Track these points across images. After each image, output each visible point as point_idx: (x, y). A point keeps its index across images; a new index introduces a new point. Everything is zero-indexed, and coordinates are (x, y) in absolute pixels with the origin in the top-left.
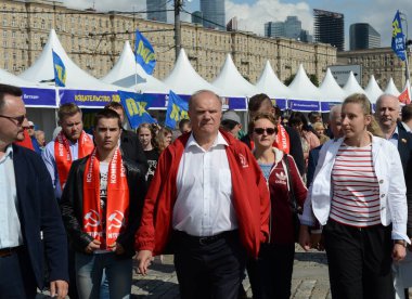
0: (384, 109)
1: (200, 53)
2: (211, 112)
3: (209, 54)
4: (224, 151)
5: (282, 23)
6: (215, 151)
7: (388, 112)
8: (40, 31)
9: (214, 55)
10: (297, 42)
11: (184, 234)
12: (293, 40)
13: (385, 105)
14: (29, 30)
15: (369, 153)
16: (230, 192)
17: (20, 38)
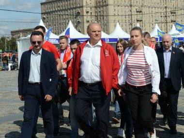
0: (165, 42)
2: (98, 31)
4: (100, 48)
6: (96, 48)
7: (166, 44)
8: (135, 6)
11: (82, 82)
13: (165, 40)
14: (131, 6)
15: (143, 54)
16: (99, 65)
17: (128, 9)
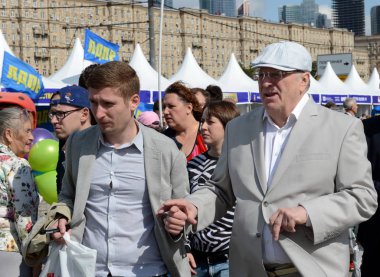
1: (205, 41)
3: (215, 41)
5: (298, 7)
8: (32, 20)
9: (220, 43)
10: (310, 28)
12: (306, 25)
17: (11, 28)
